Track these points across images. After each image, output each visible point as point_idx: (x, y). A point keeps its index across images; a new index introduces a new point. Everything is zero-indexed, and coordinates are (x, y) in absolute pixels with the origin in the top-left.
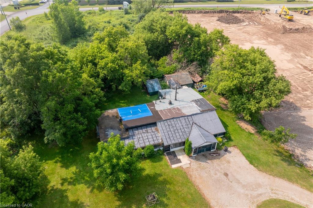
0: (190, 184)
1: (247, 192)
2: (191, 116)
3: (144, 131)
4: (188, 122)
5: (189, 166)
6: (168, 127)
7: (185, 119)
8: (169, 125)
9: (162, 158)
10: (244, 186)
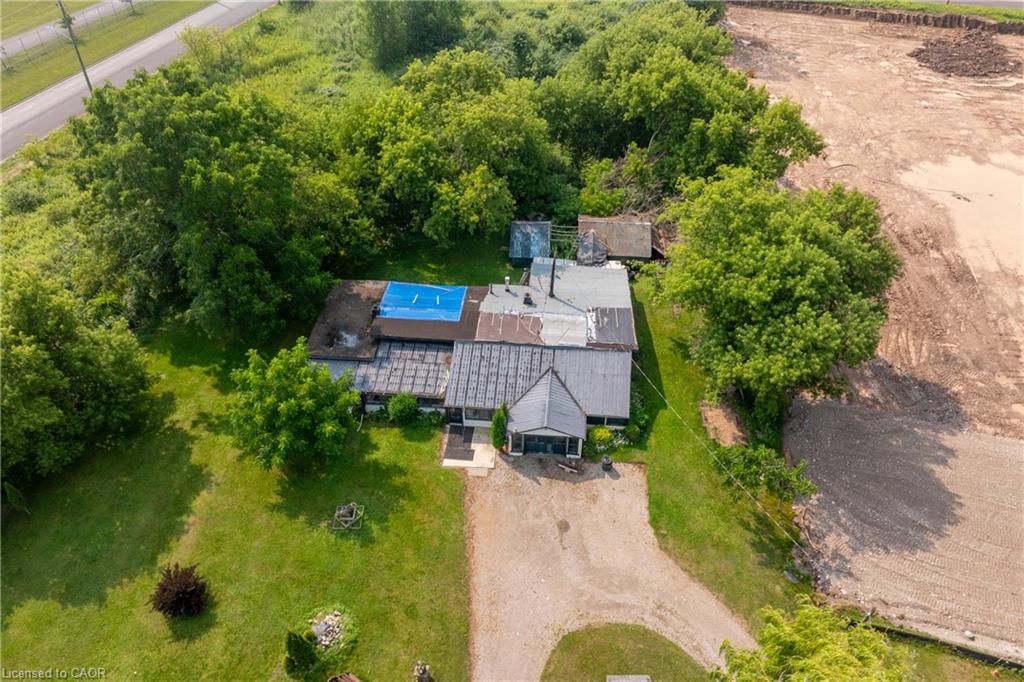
0: (456, 516)
1: (585, 586)
2: (554, 348)
3: (416, 356)
4: (536, 362)
5: (484, 473)
6: (477, 360)
7: (533, 353)
8: (482, 357)
9: (433, 436)
10: (589, 570)
